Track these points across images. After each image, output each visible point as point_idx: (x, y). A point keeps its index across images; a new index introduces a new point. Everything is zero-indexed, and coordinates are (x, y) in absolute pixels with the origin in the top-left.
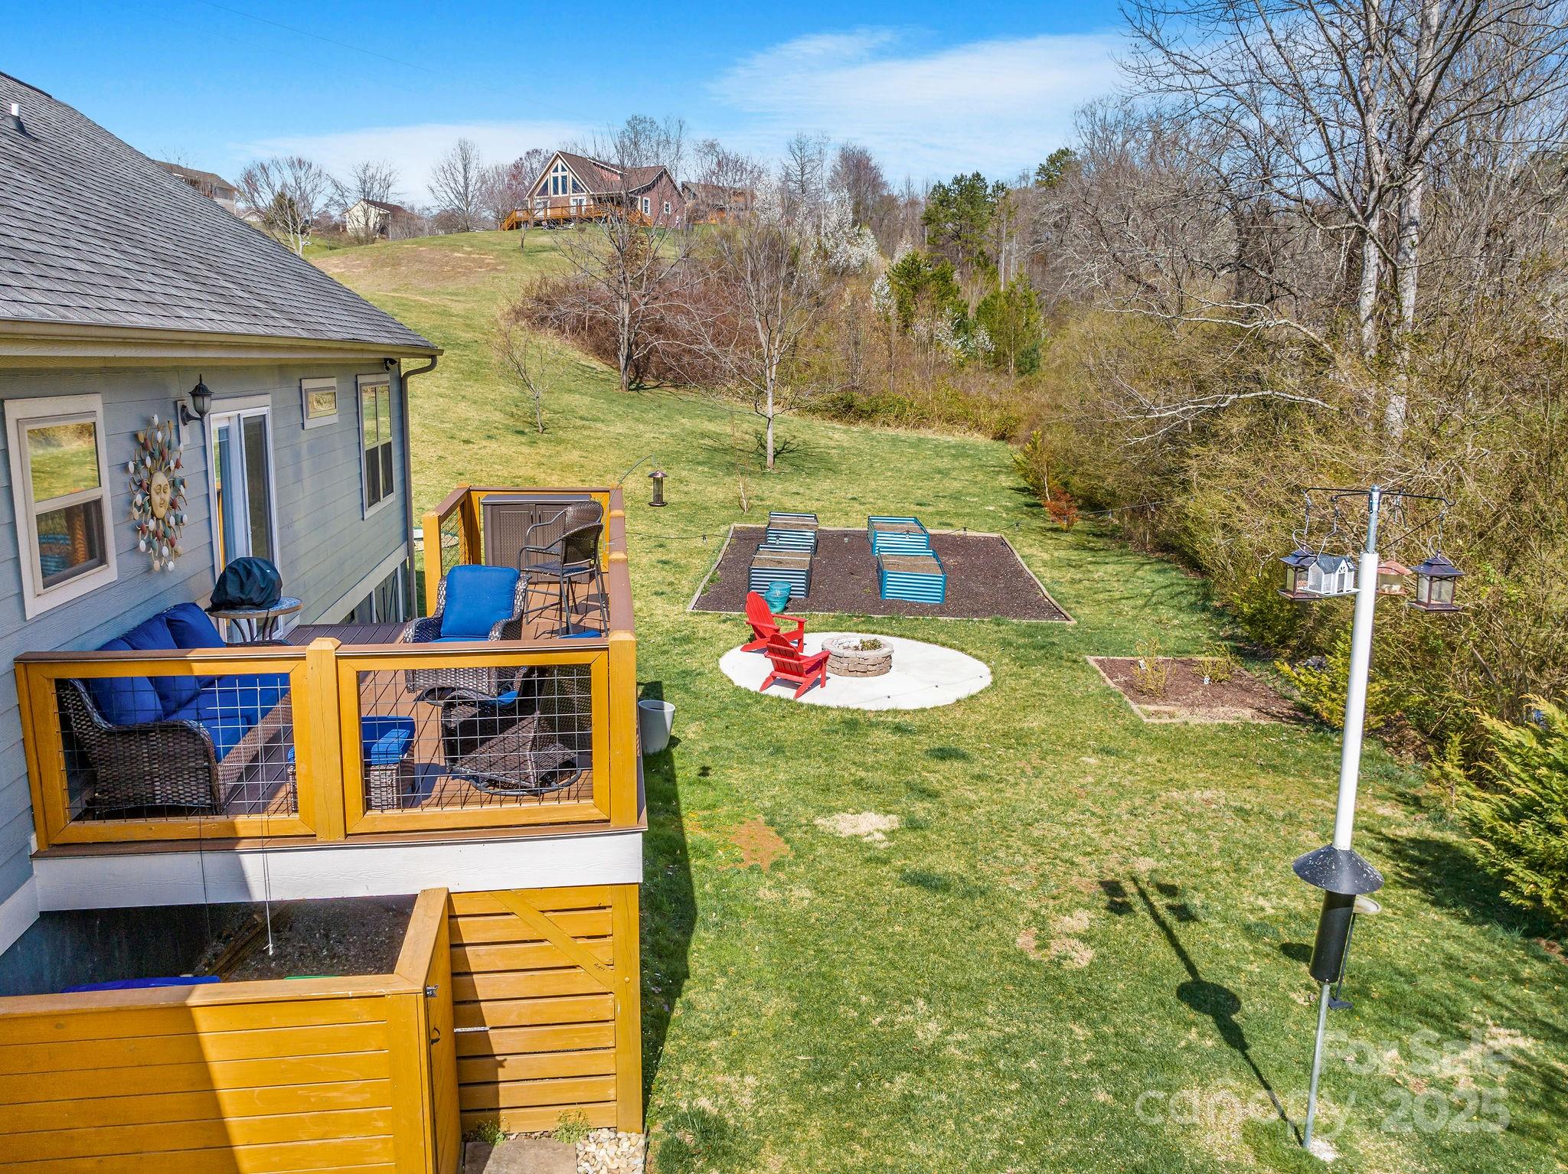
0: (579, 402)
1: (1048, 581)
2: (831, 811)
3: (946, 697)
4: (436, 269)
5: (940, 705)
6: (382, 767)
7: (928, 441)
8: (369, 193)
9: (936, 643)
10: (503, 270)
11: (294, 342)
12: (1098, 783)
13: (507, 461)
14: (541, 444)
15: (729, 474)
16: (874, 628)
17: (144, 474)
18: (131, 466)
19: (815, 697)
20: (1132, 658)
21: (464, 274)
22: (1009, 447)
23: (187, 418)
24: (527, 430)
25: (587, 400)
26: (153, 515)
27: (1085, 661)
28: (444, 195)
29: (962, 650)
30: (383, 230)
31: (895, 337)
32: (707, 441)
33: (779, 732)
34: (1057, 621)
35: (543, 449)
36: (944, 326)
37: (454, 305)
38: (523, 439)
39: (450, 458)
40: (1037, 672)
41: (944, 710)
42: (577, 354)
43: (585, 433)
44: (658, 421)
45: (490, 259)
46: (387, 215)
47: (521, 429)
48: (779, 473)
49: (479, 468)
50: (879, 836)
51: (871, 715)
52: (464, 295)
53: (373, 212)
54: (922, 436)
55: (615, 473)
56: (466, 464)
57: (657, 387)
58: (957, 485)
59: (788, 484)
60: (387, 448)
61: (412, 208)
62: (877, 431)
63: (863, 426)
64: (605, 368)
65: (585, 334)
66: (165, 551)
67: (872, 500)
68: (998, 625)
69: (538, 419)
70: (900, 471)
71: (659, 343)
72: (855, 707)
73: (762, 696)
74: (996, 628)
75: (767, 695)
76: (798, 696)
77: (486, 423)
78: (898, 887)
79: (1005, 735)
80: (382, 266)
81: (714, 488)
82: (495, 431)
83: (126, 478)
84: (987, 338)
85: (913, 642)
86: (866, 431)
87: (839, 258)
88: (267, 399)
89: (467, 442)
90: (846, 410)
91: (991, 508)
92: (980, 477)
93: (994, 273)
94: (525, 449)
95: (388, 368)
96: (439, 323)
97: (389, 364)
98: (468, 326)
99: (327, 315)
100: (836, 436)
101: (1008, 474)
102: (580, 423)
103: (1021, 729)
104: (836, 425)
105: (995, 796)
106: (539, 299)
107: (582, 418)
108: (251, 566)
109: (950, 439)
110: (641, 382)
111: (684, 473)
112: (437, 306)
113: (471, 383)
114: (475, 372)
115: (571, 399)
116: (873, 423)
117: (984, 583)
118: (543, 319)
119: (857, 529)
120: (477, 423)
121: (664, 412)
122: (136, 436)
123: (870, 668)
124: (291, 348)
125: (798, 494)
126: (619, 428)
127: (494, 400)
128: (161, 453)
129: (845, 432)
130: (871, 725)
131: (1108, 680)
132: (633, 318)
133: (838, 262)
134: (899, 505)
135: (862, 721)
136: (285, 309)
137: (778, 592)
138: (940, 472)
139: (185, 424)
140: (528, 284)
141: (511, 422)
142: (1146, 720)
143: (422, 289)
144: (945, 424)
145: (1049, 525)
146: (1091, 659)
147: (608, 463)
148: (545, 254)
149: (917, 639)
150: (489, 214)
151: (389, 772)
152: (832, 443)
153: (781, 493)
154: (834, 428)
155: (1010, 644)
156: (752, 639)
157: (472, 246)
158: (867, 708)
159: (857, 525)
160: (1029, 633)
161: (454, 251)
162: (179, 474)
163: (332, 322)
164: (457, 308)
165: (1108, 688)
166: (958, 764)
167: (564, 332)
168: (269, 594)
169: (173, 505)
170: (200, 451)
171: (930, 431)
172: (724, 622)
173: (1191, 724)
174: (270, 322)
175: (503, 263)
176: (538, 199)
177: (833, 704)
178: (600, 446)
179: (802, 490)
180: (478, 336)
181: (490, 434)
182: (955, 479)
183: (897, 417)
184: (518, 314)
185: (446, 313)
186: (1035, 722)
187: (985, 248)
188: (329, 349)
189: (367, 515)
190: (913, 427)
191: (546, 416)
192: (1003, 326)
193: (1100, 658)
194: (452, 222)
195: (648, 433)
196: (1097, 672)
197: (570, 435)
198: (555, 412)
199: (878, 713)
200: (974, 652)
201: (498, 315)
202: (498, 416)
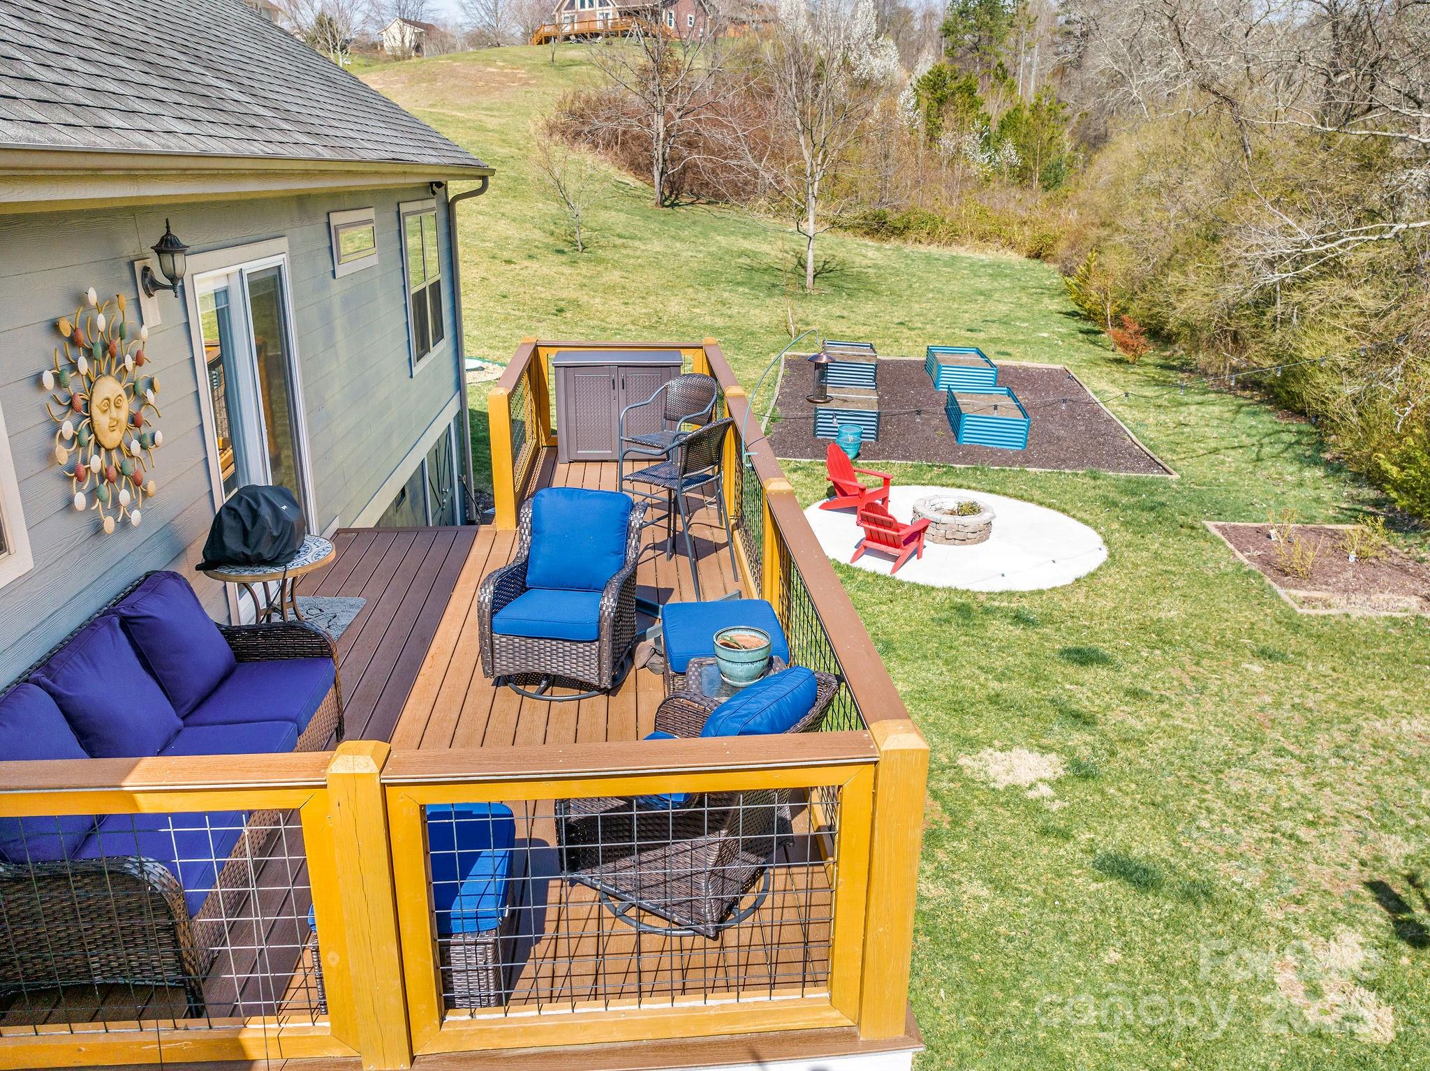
0: (616, 218)
1: (1133, 425)
2: (972, 744)
3: (1062, 576)
4: (470, 84)
5: (1058, 585)
6: (469, 939)
7: (962, 259)
8: (404, 10)
9: (1031, 501)
10: (535, 84)
11: (310, 166)
12: (1278, 705)
13: (548, 282)
14: (582, 264)
15: (770, 296)
16: (959, 481)
17: (75, 385)
18: (48, 380)
19: (913, 571)
20: (1255, 525)
21: (498, 89)
22: (1045, 265)
23: (152, 286)
24: (566, 250)
25: (623, 217)
26: (98, 445)
27: (1204, 527)
28: (476, 12)
29: (1064, 511)
30: (418, 48)
31: (922, 152)
32: (743, 260)
33: (883, 620)
34: (1156, 475)
35: (584, 269)
36: (970, 142)
37: (489, 120)
38: (563, 258)
39: (493, 280)
40: (1154, 541)
41: (1064, 591)
42: (613, 170)
43: (623, 251)
44: (693, 239)
45: (522, 73)
46: (421, 33)
47: (560, 247)
48: (820, 294)
49: (521, 290)
50: (1046, 791)
51: (982, 598)
52: (499, 110)
53: (409, 30)
54: (955, 254)
55: (657, 294)
56: (508, 286)
57: (692, 203)
58: (1003, 308)
59: (830, 306)
60: (436, 287)
61: (445, 26)
62: (909, 248)
63: (895, 242)
64: (639, 184)
65: (617, 148)
66: (125, 496)
67: (920, 325)
68: (1095, 478)
69: (577, 237)
70: (940, 291)
71: (696, 157)
72: (964, 588)
73: (855, 570)
74: (1092, 483)
75: (860, 570)
76: (894, 570)
77: (527, 242)
78: (1096, 880)
79: (1143, 628)
80: (419, 82)
81: (757, 311)
82: (536, 250)
83: (43, 399)
84: (1013, 152)
85: (1005, 499)
86: (898, 249)
87: (862, 71)
88: (283, 244)
89: (509, 262)
90: (878, 227)
91: (1045, 335)
92: (1024, 300)
93: (1012, 88)
94: (567, 270)
95: (434, 193)
96: (475, 138)
97: (435, 188)
98: (504, 141)
99: (359, 127)
100: (870, 254)
101: (1052, 297)
102: (619, 241)
103: (1159, 620)
104: (867, 241)
105: (1163, 724)
106: (572, 113)
107: (620, 236)
108: (259, 504)
109: (983, 257)
110: (677, 198)
111: (726, 295)
112: (474, 121)
113: (510, 200)
114: (514, 189)
115: (607, 215)
116: (905, 240)
117: (1062, 425)
118: (578, 134)
119: (912, 358)
120: (517, 242)
121: (699, 229)
122: (55, 327)
123: (970, 535)
124: (306, 174)
125: (843, 317)
126: (657, 246)
127: (533, 218)
128: (106, 347)
129: (878, 249)
130: (987, 611)
131: (1238, 553)
132: (668, 133)
133: (861, 75)
134: (949, 331)
135: (974, 606)
136: (301, 118)
137: (851, 438)
138: (982, 293)
139: (150, 295)
140: (561, 98)
141: (551, 240)
142: (1299, 611)
143: (458, 105)
144: (977, 242)
145: (1110, 355)
146: (1210, 525)
147: (650, 285)
148: (574, 69)
149: (1010, 496)
150: (517, 30)
151: (480, 948)
152: (866, 262)
153: (825, 316)
154: (867, 246)
155: (1115, 504)
156: (831, 493)
157: (504, 61)
158: (977, 590)
159: (910, 353)
160: (1131, 489)
161: (487, 65)
162: (143, 373)
163: (366, 136)
164: (491, 123)
165: (1242, 565)
166: (1103, 672)
167: (597, 147)
168: (286, 545)
169: (135, 421)
170: (181, 331)
171: (963, 248)
172: (795, 471)
173: (1354, 617)
174: (278, 137)
175: (535, 77)
176: (566, 14)
177: (939, 584)
178: (640, 266)
179: (845, 314)
180: (514, 151)
181: (531, 253)
182: (999, 301)
183: (928, 234)
184: (552, 129)
185: (482, 129)
186: (1171, 610)
187: (1003, 59)
188: (363, 174)
189: (416, 371)
190: (946, 244)
191: (584, 234)
192: (1028, 140)
193: (1220, 523)
194: (483, 39)
195: (686, 252)
196: (1223, 543)
197: (608, 254)
198: (593, 230)
199: (991, 595)
200: (1079, 515)
201: (532, 130)
202: (538, 235)
